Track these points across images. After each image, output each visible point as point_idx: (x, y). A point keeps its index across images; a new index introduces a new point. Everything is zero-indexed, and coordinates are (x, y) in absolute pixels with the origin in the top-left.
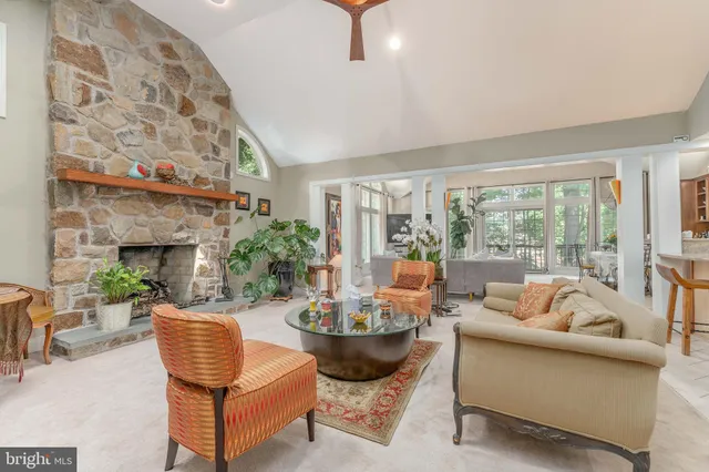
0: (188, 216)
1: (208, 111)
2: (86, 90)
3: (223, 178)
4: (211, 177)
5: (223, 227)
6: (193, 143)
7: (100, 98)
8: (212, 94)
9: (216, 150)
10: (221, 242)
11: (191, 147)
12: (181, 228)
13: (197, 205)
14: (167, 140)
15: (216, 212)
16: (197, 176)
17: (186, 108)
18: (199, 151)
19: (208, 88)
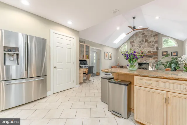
0: (147, 58)
1: (152, 39)
2: (132, 46)
3: (155, 50)
4: (152, 51)
5: (155, 60)
6: (148, 46)
7: (134, 46)
8: (153, 35)
9: (153, 46)
10: (155, 63)
11: (147, 47)
12: (145, 60)
13: (148, 56)
14: (143, 47)
15: (153, 57)
16: (148, 52)
17: (146, 41)
18: (149, 47)
19: (152, 35)
